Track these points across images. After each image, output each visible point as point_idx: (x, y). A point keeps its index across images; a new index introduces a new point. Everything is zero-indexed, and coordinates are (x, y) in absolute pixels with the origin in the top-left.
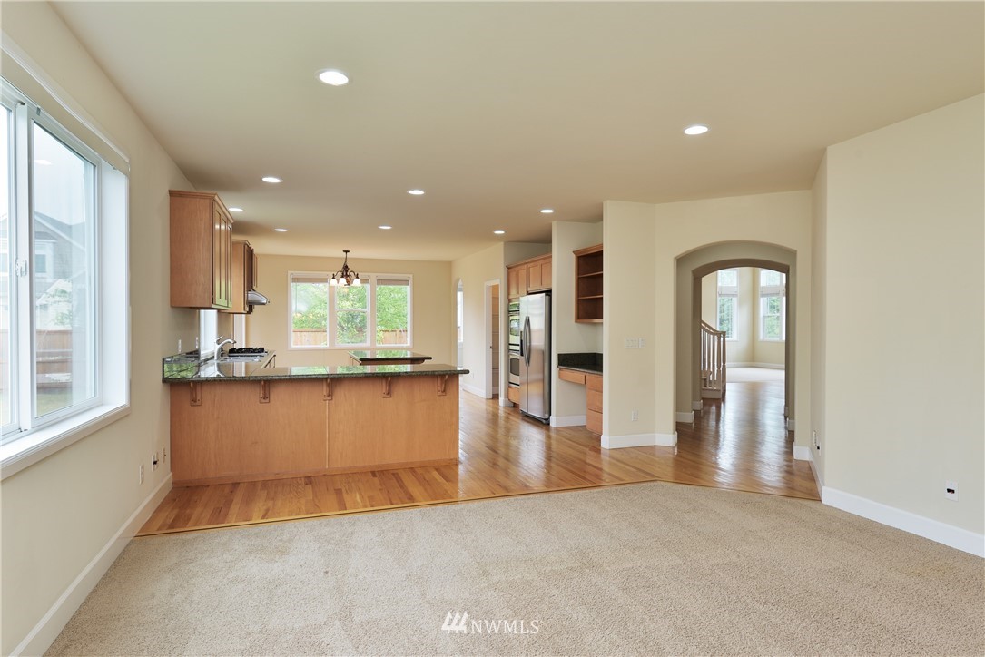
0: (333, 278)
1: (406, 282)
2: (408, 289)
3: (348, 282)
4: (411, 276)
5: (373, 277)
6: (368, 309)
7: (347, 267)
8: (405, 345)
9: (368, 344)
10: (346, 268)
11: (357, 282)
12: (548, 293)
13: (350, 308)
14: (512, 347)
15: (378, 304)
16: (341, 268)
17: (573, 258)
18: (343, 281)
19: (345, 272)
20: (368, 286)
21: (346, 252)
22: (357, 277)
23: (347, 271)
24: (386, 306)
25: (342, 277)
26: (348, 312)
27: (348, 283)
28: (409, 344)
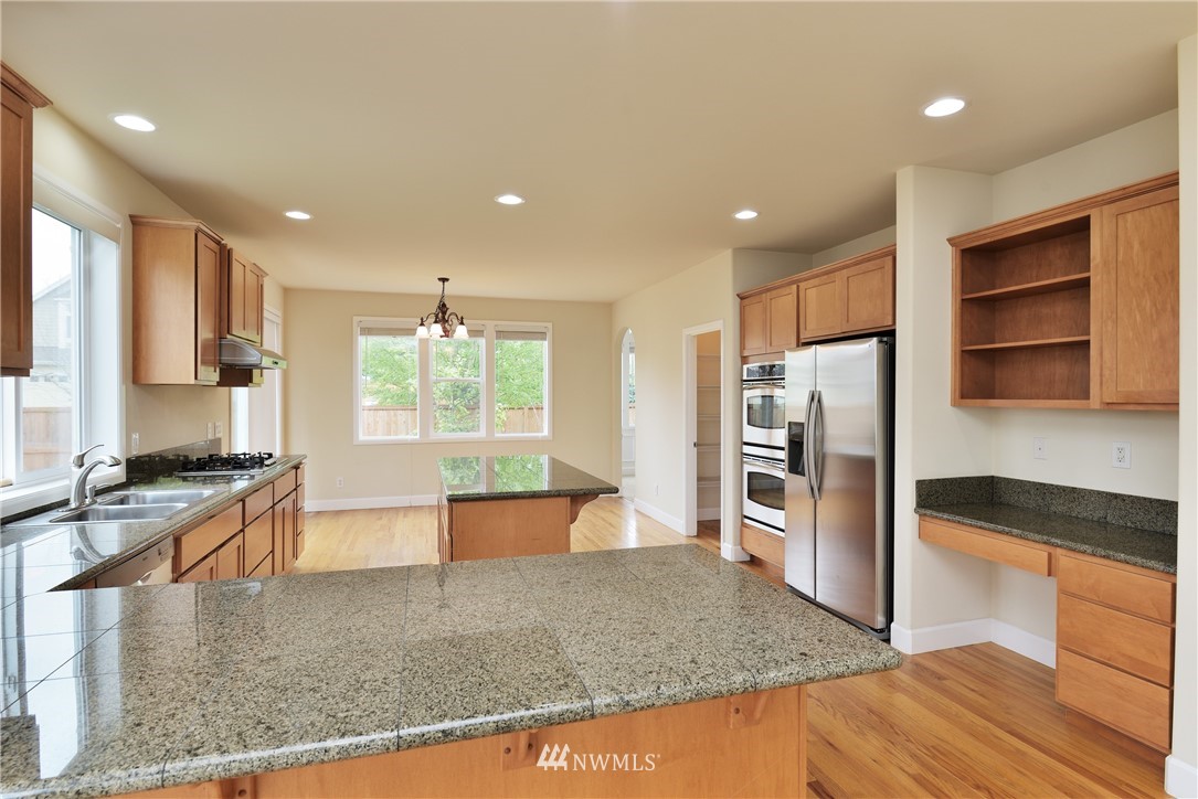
0: (422, 324)
1: (541, 335)
2: (543, 348)
3: (445, 331)
4: (550, 325)
5: (490, 326)
6: (482, 379)
7: (444, 305)
8: (540, 435)
9: (482, 434)
10: (443, 307)
11: (461, 332)
12: (887, 337)
13: (456, 376)
14: (747, 449)
15: (498, 371)
16: (434, 308)
17: (949, 249)
18: (437, 329)
19: (442, 315)
20: (482, 342)
21: (444, 280)
22: (462, 323)
23: (444, 313)
24: (511, 374)
25: (436, 322)
26: (455, 385)
27: (447, 333)
28: (546, 432)
